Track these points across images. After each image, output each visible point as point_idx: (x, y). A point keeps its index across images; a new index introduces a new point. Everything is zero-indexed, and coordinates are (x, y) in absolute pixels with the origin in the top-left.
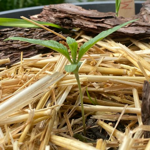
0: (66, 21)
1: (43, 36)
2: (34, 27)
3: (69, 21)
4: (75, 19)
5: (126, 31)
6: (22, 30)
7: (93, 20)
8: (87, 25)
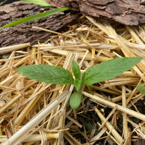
0: (74, 5)
1: (55, 17)
2: (48, 7)
3: (76, 5)
4: (81, 4)
5: (123, 22)
6: (38, 10)
7: (96, 7)
8: (91, 13)
